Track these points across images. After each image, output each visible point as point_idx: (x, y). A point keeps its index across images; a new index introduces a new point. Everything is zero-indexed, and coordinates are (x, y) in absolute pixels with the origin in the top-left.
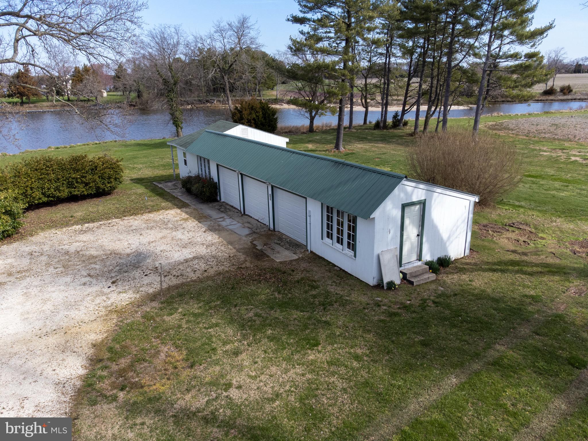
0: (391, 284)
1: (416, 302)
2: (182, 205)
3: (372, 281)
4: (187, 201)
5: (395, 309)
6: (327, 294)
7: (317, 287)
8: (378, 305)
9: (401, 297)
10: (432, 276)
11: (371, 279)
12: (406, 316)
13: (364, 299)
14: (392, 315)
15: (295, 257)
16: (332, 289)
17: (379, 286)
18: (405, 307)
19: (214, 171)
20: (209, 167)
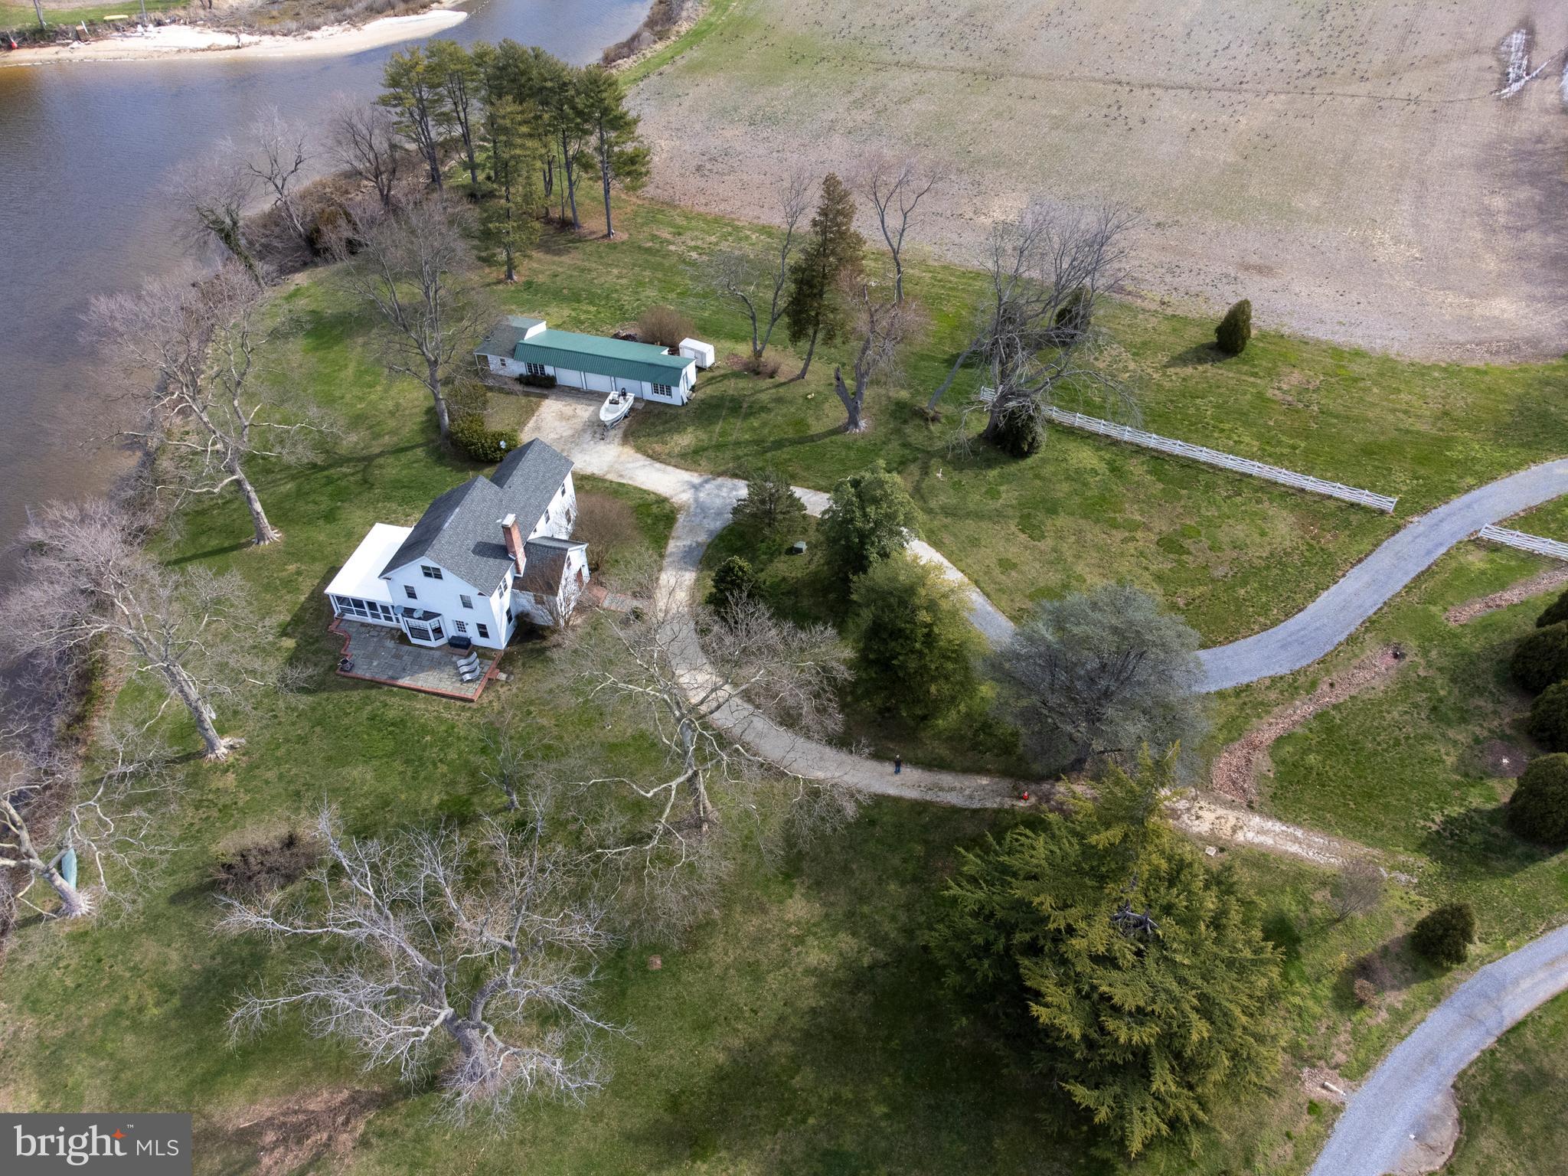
0: (688, 404)
1: (697, 405)
3: (680, 404)
4: (541, 392)
5: (693, 410)
8: (689, 411)
9: (693, 406)
10: (693, 394)
12: (698, 411)
13: (685, 411)
15: (648, 406)
17: (685, 405)
18: (696, 408)
19: (549, 370)
20: (542, 368)
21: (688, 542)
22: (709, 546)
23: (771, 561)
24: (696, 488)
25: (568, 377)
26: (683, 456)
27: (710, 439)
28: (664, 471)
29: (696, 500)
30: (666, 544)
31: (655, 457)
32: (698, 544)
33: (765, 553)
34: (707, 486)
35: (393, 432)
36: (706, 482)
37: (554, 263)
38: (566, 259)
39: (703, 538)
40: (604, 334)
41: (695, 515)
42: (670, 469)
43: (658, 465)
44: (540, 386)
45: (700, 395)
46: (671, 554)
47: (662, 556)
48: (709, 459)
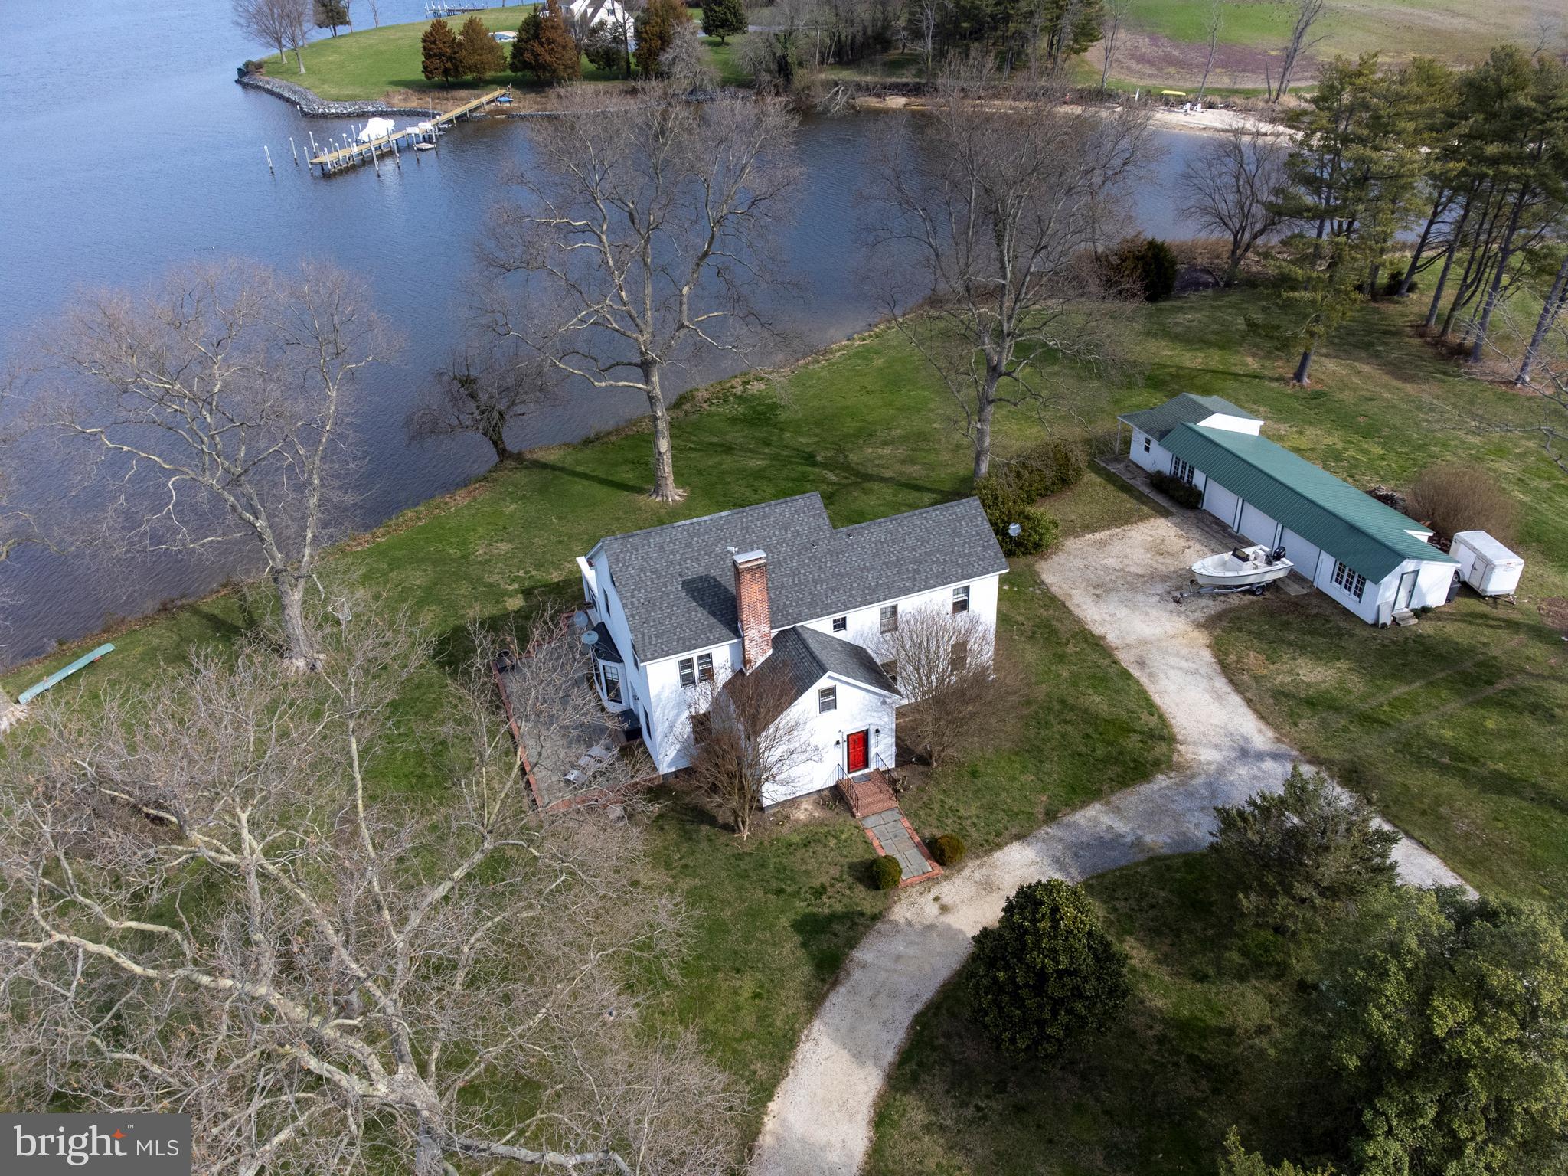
0: (1384, 625)
1: (1401, 639)
2: (1165, 513)
3: (1370, 621)
4: (1165, 504)
5: (1386, 642)
6: (1339, 628)
7: (1330, 622)
8: (1375, 638)
9: (1391, 635)
10: (1416, 621)
11: (1369, 619)
12: (1393, 648)
13: (1365, 633)
14: (1384, 646)
15: (1304, 592)
16: (1341, 623)
17: (1375, 625)
18: (1394, 642)
19: (1199, 479)
20: (1192, 472)
21: (1120, 827)
22: (1150, 861)
23: (1242, 977)
24: (1244, 753)
25: (1221, 501)
26: (1280, 695)
27: (1363, 698)
28: (1219, 697)
29: (1221, 771)
30: (1084, 804)
31: (1230, 672)
32: (1138, 843)
33: (1244, 952)
34: (1269, 765)
35: (931, 466)
36: (1275, 756)
37: (1385, 386)
38: (1410, 388)
39: (1157, 839)
40: (1357, 484)
41: (1190, 795)
42: (1235, 699)
43: (1221, 684)
44: (1172, 498)
45: (1427, 628)
46: (1075, 826)
47: (1051, 817)
48: (1324, 724)
